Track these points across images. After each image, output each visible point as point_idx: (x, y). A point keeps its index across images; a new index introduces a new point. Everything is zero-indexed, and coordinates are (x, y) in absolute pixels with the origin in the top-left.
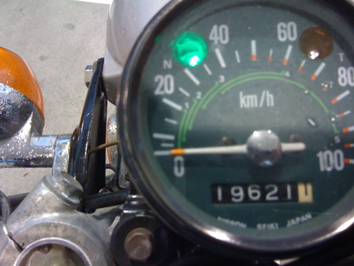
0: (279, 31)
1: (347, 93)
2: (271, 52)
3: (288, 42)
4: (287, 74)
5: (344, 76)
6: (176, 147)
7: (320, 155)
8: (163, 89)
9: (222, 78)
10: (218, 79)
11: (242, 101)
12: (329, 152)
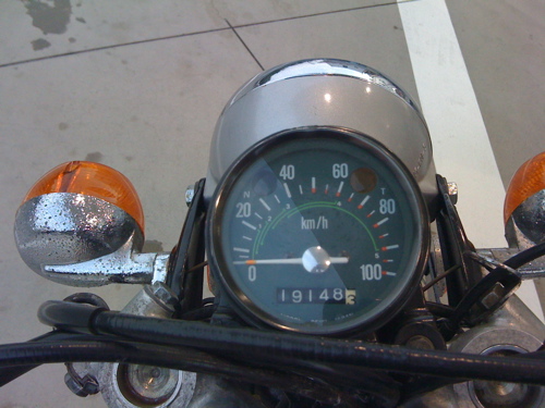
0: (334, 171)
1: (386, 219)
2: (327, 186)
3: (341, 179)
4: (339, 204)
5: (384, 206)
6: (250, 259)
7: (363, 267)
8: (242, 213)
9: (288, 206)
10: (285, 207)
11: (303, 223)
12: (370, 266)
